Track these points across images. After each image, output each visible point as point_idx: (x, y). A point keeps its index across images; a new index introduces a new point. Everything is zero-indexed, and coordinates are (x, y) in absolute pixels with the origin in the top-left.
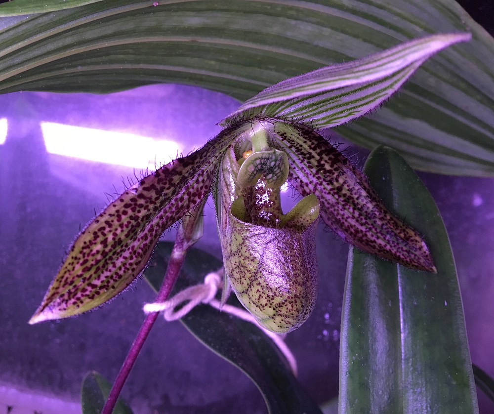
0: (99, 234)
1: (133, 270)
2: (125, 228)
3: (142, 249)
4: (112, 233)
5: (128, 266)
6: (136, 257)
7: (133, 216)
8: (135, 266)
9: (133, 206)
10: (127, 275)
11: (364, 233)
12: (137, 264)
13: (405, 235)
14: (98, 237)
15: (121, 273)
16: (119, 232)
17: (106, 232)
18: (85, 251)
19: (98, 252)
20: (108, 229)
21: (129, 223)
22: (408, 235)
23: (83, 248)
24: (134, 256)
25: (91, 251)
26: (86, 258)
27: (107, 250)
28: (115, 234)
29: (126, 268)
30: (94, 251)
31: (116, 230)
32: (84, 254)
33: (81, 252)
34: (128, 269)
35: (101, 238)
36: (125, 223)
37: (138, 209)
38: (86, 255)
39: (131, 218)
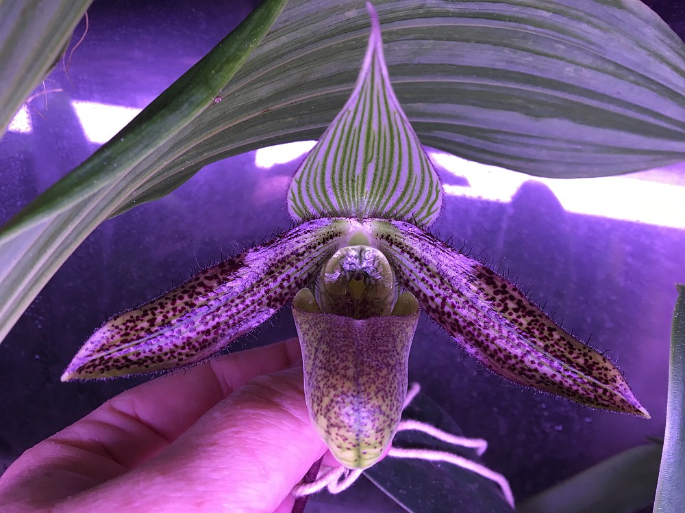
0: (149, 312)
1: (181, 360)
2: (177, 313)
3: (200, 344)
4: (162, 315)
5: (176, 354)
6: (190, 349)
7: (190, 302)
8: (184, 357)
9: (191, 293)
10: (171, 361)
11: (520, 358)
12: (187, 355)
13: (586, 361)
14: (147, 315)
15: (165, 358)
16: (170, 315)
17: (156, 312)
18: (128, 324)
19: (142, 329)
20: (159, 310)
21: (183, 308)
22: (590, 362)
23: (128, 321)
24: (187, 347)
25: (136, 326)
26: (128, 331)
27: (153, 329)
28: (165, 317)
29: (172, 355)
30: (139, 327)
31: (168, 312)
32: (127, 327)
33: (124, 324)
34: (175, 357)
35: (150, 317)
36: (179, 308)
37: (195, 296)
38: (129, 329)
39: (187, 303)
